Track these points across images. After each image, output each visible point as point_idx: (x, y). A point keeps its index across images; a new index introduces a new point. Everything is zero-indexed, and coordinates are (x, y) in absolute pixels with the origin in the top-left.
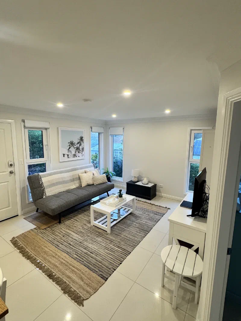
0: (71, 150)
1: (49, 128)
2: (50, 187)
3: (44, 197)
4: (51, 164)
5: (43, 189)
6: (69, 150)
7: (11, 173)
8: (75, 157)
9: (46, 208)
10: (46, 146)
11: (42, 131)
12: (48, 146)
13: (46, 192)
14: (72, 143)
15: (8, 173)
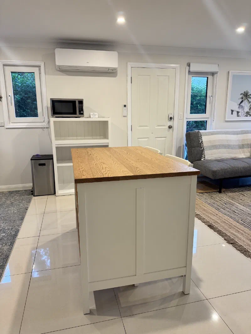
0: (243, 105)
1: (216, 73)
2: (210, 149)
3: (202, 159)
4: (214, 121)
5: (202, 149)
6: (241, 104)
7: (170, 127)
8: (249, 116)
9: (206, 170)
10: (210, 97)
11: (207, 78)
12: (213, 98)
13: (205, 154)
14: (247, 94)
15: (167, 127)
